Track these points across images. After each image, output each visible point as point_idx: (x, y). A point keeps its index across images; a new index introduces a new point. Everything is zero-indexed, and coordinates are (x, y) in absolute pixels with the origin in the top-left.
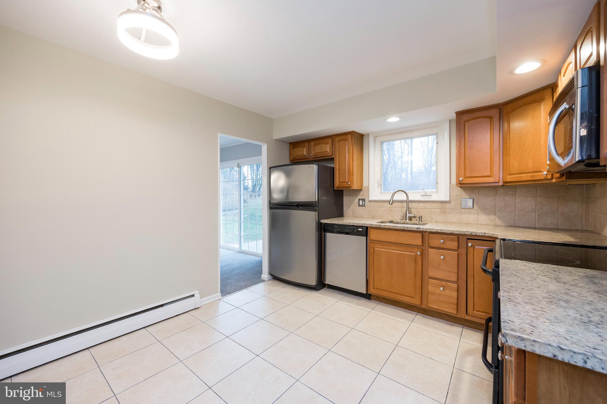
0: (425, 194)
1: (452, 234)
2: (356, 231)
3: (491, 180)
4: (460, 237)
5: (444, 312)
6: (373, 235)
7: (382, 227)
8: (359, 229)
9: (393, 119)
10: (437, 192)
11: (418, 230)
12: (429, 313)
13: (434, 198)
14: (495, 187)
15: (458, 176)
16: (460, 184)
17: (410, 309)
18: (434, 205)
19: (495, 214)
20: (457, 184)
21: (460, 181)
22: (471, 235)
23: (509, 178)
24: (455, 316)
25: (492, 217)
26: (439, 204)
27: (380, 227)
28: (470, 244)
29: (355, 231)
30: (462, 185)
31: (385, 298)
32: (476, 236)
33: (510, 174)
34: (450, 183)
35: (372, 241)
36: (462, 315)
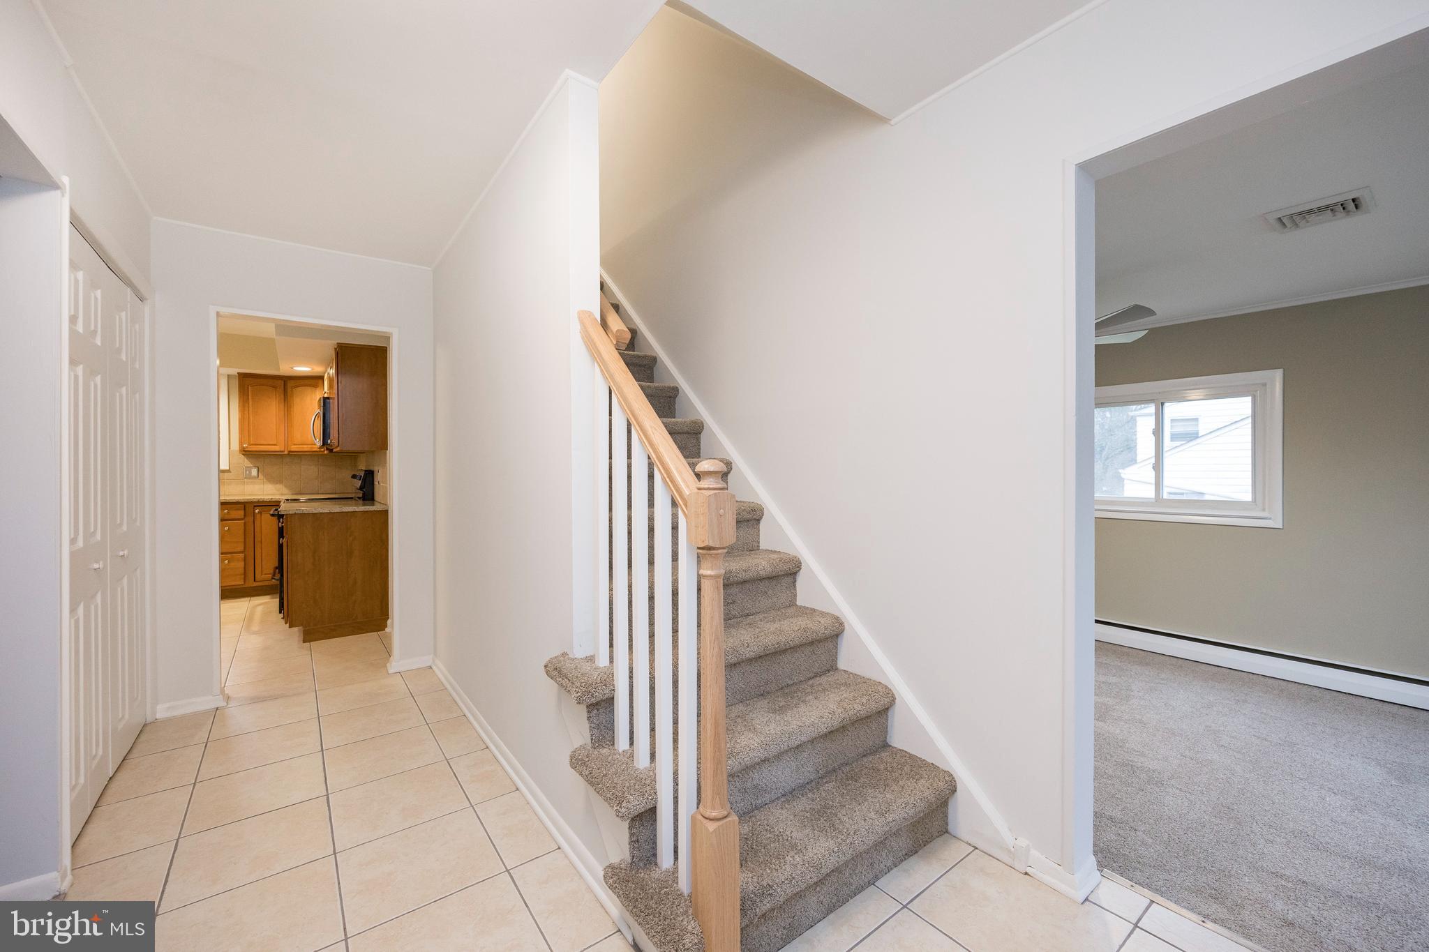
1: (238, 503)
3: (277, 448)
4: (247, 506)
14: (282, 456)
15: (241, 442)
16: (244, 451)
19: (281, 482)
20: (240, 451)
21: (244, 448)
22: (258, 502)
23: (294, 448)
24: (244, 586)
25: (279, 486)
28: (257, 511)
30: (245, 452)
32: (263, 501)
33: (295, 445)
34: (229, 449)
36: (251, 583)
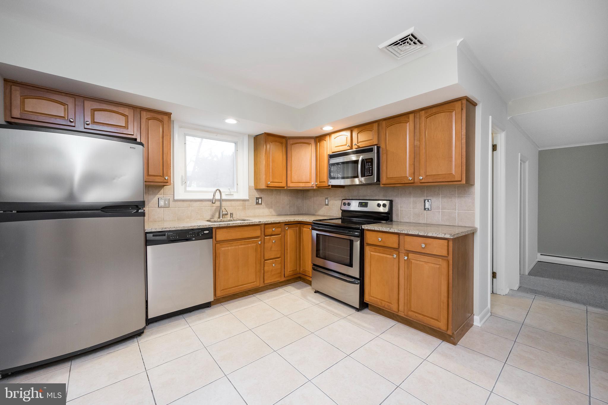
0: (230, 194)
1: (279, 223)
2: (202, 234)
3: (282, 185)
4: (282, 224)
5: (268, 284)
6: (220, 235)
7: (231, 225)
8: (205, 232)
9: (231, 121)
10: (237, 192)
11: (260, 223)
12: (260, 290)
13: (235, 197)
17: (246, 294)
18: (239, 203)
19: (272, 208)
21: (268, 184)
22: (288, 222)
23: (292, 185)
25: (271, 210)
26: (242, 202)
27: (229, 225)
28: (287, 228)
29: (200, 235)
30: (268, 187)
31: (235, 294)
33: (292, 182)
34: (249, 185)
35: (218, 242)
36: (281, 279)
